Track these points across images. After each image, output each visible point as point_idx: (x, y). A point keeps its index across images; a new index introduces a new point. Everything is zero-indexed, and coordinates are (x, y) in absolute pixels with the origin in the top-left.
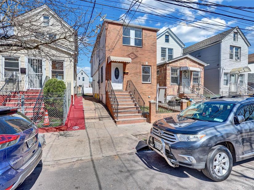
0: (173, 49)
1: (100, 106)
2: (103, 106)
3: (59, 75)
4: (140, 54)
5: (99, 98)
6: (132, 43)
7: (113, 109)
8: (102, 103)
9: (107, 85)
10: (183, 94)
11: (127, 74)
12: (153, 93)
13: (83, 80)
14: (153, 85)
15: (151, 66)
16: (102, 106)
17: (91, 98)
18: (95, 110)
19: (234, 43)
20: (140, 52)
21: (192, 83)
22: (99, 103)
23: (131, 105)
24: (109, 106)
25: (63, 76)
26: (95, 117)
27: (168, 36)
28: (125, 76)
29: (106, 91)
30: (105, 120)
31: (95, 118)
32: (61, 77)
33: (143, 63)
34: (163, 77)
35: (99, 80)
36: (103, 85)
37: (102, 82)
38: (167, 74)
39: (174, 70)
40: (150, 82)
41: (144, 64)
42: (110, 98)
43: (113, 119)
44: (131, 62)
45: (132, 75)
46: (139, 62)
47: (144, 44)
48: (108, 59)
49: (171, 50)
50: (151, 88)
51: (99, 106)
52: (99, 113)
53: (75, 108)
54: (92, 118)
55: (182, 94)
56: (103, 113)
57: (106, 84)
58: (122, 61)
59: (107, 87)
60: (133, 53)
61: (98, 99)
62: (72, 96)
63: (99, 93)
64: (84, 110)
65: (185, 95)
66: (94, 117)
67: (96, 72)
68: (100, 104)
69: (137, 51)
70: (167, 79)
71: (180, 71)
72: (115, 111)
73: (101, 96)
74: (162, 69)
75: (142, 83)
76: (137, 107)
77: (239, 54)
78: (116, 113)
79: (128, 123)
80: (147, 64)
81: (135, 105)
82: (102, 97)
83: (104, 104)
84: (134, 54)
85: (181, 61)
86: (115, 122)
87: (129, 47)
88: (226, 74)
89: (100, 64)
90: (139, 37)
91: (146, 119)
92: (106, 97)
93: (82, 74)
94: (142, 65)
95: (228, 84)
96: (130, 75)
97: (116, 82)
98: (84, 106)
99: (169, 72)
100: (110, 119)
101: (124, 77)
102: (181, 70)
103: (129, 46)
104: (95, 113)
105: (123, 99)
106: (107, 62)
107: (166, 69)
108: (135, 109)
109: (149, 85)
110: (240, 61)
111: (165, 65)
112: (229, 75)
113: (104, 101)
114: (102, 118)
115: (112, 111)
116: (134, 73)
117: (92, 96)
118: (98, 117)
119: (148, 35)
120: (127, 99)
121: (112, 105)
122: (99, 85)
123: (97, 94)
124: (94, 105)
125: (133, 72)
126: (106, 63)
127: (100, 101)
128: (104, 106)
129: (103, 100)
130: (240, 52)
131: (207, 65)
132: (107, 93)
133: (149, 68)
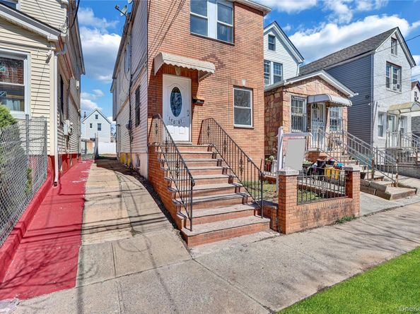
0: (282, 64)
1: (132, 183)
2: (140, 184)
3: (9, 99)
4: (230, 61)
5: (131, 164)
6: (212, 33)
7: (173, 194)
8: (139, 174)
9: (153, 130)
10: (318, 152)
11: (201, 103)
12: (257, 151)
13: (99, 129)
14: (257, 133)
15: (252, 89)
16: (138, 182)
17: (111, 162)
18: (119, 196)
19: (392, 58)
20: (229, 56)
21: (328, 130)
22: (131, 175)
23: (219, 182)
24: (160, 184)
25: (22, 100)
26: (120, 222)
27: (273, 37)
28: (196, 108)
29: (148, 144)
30: (150, 230)
31: (118, 227)
32: (17, 103)
33: (236, 81)
34: (275, 116)
35: (130, 121)
36: (141, 132)
37: (138, 123)
38: (285, 109)
39: (296, 102)
40: (251, 126)
41: (238, 85)
42: (163, 163)
43: (176, 226)
44: (213, 72)
45: (213, 107)
46: (229, 77)
47: (239, 38)
48: (153, 64)
49: (278, 65)
50: (254, 139)
51: (130, 184)
52: (131, 206)
53: (59, 194)
54: (108, 228)
55: (314, 152)
56: (142, 205)
57: (149, 126)
58: (193, 67)
59: (153, 135)
60: (213, 56)
61: (129, 164)
62: (52, 158)
63: (131, 150)
64: (87, 197)
65: (321, 154)
66: (114, 222)
67: (123, 107)
68: (132, 178)
69: (224, 53)
70: (284, 119)
71: (307, 104)
72: (179, 200)
73: (134, 157)
74: (272, 99)
75: (235, 128)
76: (236, 187)
77: (398, 80)
78: (183, 209)
79: (222, 236)
80: (244, 83)
81: (230, 181)
82: (139, 161)
83: (143, 177)
84: (216, 59)
85: (308, 84)
86: (184, 238)
87: (206, 41)
88: (381, 115)
89: (133, 84)
90: (226, 22)
91: (269, 220)
92: (150, 161)
93: (97, 118)
94: (235, 86)
95: (384, 134)
96: (209, 108)
97: (174, 124)
98: (87, 186)
99: (287, 105)
100: (165, 226)
101: (193, 112)
102: (310, 102)
103: (205, 38)
104: (117, 205)
105: (197, 165)
106: (153, 70)
107: (281, 99)
108: (232, 194)
109: (249, 132)
110: (400, 91)
111: (279, 91)
112: (384, 118)
113: (144, 169)
114: (141, 223)
115: (171, 201)
116: (217, 104)
117: (115, 159)
118: (128, 220)
119: (246, 19)
120: (205, 165)
121: (169, 183)
122: (131, 133)
123: (127, 154)
124: (117, 182)
125: (215, 100)
126: (149, 74)
127: (131, 171)
128: (144, 183)
129: (141, 168)
130: (401, 75)
131: (355, 94)
132: (151, 149)
133: (249, 94)
